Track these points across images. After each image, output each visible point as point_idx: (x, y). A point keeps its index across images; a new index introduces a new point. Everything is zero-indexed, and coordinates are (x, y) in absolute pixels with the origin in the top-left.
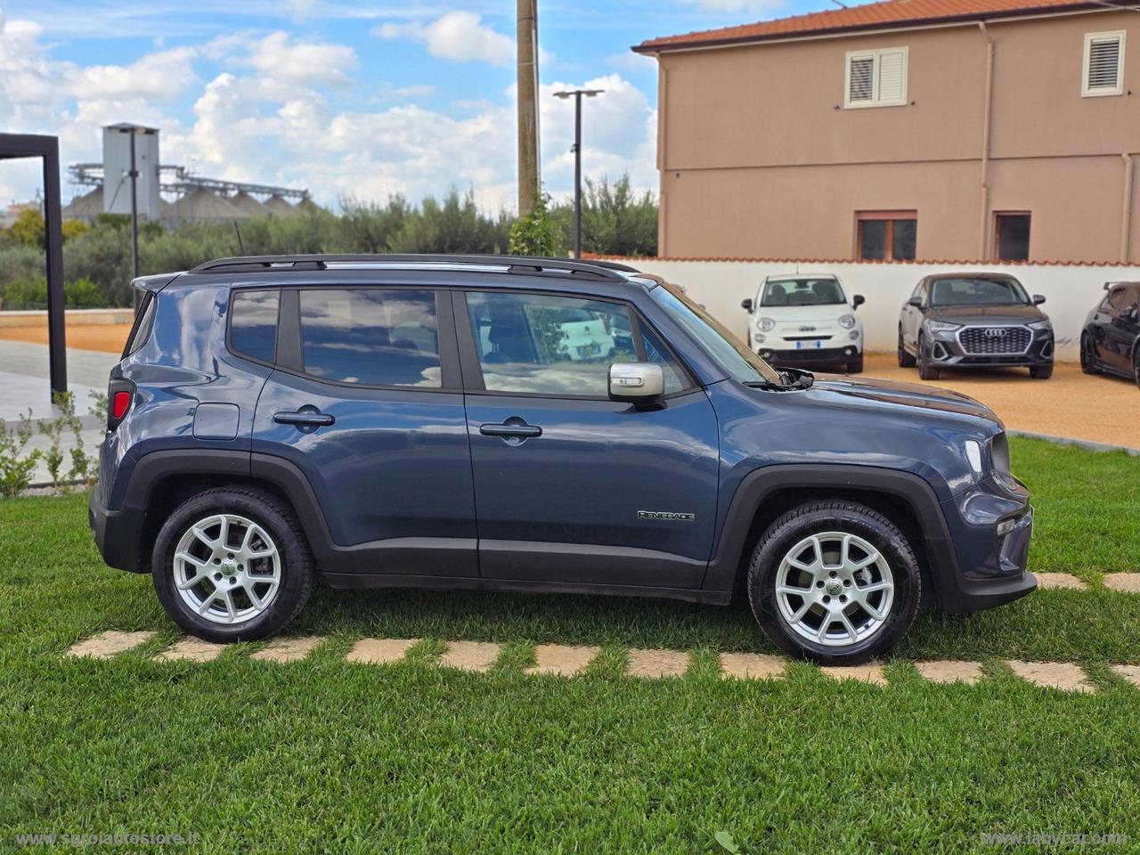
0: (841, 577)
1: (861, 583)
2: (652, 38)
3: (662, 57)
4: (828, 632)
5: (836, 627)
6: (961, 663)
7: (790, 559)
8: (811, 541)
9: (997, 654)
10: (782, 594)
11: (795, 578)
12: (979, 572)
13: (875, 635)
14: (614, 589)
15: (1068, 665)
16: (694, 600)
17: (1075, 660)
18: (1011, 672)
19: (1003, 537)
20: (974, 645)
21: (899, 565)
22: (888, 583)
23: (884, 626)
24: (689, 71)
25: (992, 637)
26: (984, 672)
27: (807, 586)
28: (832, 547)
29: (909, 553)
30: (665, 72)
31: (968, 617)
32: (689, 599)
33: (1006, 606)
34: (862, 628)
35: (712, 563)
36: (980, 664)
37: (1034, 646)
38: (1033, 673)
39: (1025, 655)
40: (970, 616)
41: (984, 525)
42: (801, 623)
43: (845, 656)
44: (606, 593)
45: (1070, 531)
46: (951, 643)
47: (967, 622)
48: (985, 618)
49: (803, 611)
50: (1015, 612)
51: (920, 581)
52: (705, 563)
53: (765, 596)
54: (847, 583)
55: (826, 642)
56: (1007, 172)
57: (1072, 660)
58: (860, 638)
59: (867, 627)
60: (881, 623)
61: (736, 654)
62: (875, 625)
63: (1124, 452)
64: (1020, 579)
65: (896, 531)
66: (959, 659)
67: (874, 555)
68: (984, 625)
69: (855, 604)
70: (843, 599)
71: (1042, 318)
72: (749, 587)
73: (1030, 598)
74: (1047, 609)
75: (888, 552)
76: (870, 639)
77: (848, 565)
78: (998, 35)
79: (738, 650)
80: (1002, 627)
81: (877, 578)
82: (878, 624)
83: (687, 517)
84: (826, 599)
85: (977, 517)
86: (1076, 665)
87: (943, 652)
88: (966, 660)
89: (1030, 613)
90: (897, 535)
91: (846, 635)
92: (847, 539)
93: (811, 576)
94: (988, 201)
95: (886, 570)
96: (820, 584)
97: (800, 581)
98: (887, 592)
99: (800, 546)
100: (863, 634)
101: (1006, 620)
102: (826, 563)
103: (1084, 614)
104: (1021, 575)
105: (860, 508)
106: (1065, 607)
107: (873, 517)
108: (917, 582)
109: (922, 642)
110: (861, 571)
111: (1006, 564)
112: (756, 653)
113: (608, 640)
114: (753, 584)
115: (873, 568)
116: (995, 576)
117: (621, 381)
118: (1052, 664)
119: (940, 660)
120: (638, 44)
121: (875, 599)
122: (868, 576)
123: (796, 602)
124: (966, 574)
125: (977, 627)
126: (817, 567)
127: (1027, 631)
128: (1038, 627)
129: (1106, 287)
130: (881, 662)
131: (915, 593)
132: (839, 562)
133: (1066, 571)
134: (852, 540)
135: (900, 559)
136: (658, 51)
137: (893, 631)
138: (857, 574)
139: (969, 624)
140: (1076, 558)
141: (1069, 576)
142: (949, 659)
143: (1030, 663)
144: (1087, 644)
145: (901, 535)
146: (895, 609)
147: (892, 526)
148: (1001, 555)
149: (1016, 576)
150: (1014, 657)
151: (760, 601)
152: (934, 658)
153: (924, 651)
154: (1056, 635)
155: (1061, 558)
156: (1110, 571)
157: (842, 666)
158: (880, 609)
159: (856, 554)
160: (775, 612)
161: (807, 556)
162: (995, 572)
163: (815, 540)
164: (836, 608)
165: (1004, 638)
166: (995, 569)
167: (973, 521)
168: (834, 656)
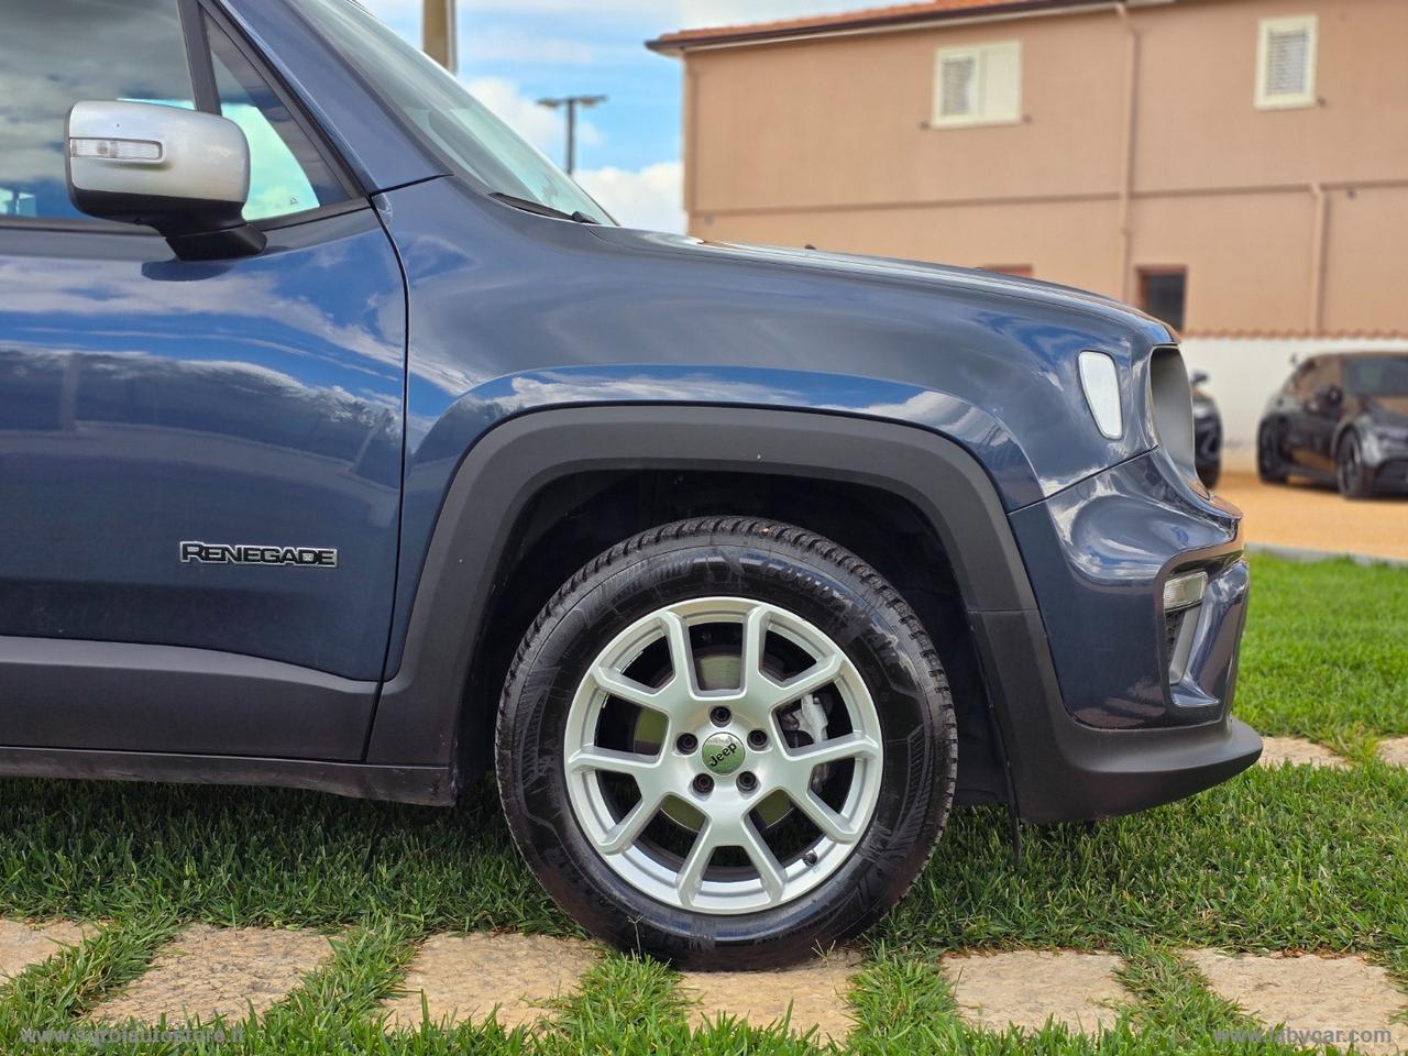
0: (741, 723)
1: (797, 739)
2: (674, 29)
3: (689, 56)
4: (707, 877)
5: (729, 862)
6: (1068, 956)
7: (606, 674)
8: (660, 625)
9: (1158, 931)
10: (584, 770)
11: (619, 725)
12: (1113, 711)
13: (832, 884)
14: (131, 763)
15: (1351, 963)
16: (355, 792)
17: (1365, 948)
18: (1201, 984)
19: (1176, 615)
20: (1100, 906)
21: (895, 687)
22: (867, 740)
23: (857, 859)
24: (725, 76)
25: (1148, 884)
26: (1129, 987)
27: (653, 750)
28: (715, 640)
29: (925, 654)
30: (693, 78)
31: (1089, 832)
32: (339, 790)
33: (1177, 806)
34: (800, 865)
35: (389, 688)
36: (1116, 961)
37: (1258, 908)
38: (1259, 987)
39: (1233, 934)
40: (1090, 828)
41: (1127, 583)
42: (634, 852)
43: (751, 942)
44: (113, 774)
45: (1290, 662)
46: (1041, 902)
47: (1086, 845)
48: (1129, 835)
49: (639, 816)
50: (1199, 819)
51: (953, 734)
52: (368, 688)
53: (533, 778)
54: (758, 738)
55: (700, 904)
56: (1154, 212)
57: (1359, 948)
58: (791, 892)
59: (813, 861)
60: (847, 849)
61: (477, 936)
62: (832, 855)
63: (1347, 561)
64: (1220, 730)
65: (891, 594)
66: (1062, 944)
67: (832, 662)
68: (1127, 850)
69: (779, 796)
70: (748, 781)
71: (1204, 400)
72: (496, 751)
73: (1232, 786)
74: (1273, 813)
75: (868, 653)
76: (817, 896)
77: (762, 690)
78: (1143, 22)
79: (482, 925)
80: (1171, 857)
81: (839, 725)
82: (842, 851)
83: (318, 557)
84: (703, 784)
85: (1105, 560)
86: (1371, 962)
87: (1018, 925)
88: (1078, 949)
89: (1236, 824)
90: (892, 604)
91: (755, 884)
92: (757, 616)
93: (661, 719)
94: (1129, 253)
95: (860, 701)
96: (686, 743)
97: (638, 737)
98: (865, 762)
99: (631, 639)
100: (800, 881)
101: (1180, 841)
102: (702, 684)
103: (1363, 827)
104: (1224, 722)
105: (792, 532)
106: (1314, 808)
107: (826, 556)
108: (945, 734)
109: (967, 898)
110: (796, 704)
111: (1187, 692)
112: (529, 932)
113: (136, 902)
114: (504, 744)
115: (829, 695)
116: (1150, 722)
117: (102, 150)
118: (1308, 959)
119: (1013, 949)
120: (655, 36)
121: (834, 783)
122: (814, 718)
123: (620, 793)
124: (1081, 714)
125: (1110, 858)
126: (676, 695)
127: (1235, 868)
128: (1259, 858)
129: (1293, 360)
130: (855, 956)
131: (941, 767)
132: (737, 684)
133: (1297, 733)
134: (773, 619)
135: (901, 676)
136: (682, 48)
137: (880, 873)
138: (786, 713)
139: (1089, 851)
140: (1313, 708)
141: (1305, 743)
142: (1036, 944)
143: (1249, 958)
144: (1391, 905)
145: (904, 606)
146: (886, 811)
147: (879, 582)
148: (1174, 667)
149: (1206, 724)
150: (1207, 940)
151: (520, 791)
152: (996, 944)
153: (972, 924)
154: (1307, 877)
155: (1283, 709)
156: (1388, 732)
157: (743, 969)
158: (845, 812)
159: (784, 658)
160: (560, 823)
161: (652, 666)
162: (1157, 712)
163: (671, 621)
164: (726, 810)
165: (1177, 886)
166: (1156, 704)
167: (1095, 570)
168: (719, 944)
